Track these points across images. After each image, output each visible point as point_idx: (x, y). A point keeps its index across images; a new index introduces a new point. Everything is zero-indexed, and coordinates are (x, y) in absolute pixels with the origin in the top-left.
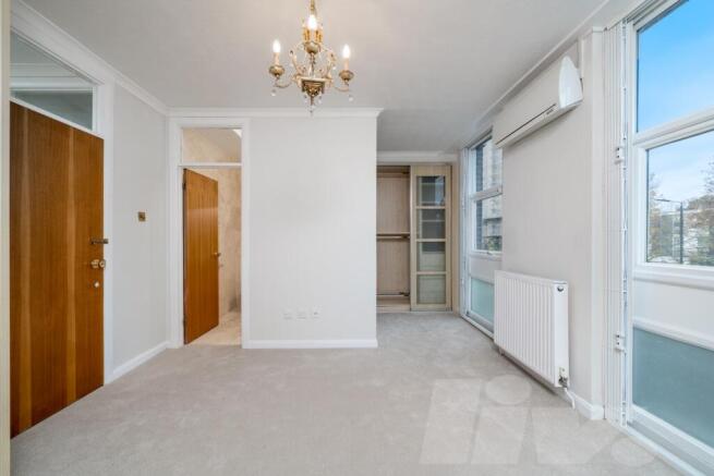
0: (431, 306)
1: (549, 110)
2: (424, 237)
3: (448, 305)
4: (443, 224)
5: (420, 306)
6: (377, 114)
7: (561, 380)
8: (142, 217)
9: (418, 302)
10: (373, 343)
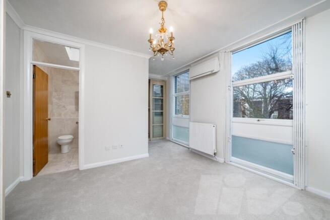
0: (158, 138)
1: (212, 71)
2: (155, 110)
3: (164, 137)
4: (162, 105)
5: (154, 139)
6: (149, 58)
7: (215, 154)
9: (153, 137)
10: (147, 155)
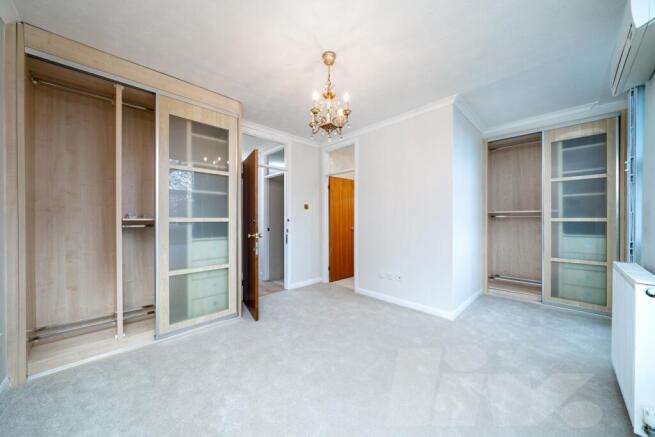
2: (567, 216)
4: (604, 198)
8: (306, 207)
